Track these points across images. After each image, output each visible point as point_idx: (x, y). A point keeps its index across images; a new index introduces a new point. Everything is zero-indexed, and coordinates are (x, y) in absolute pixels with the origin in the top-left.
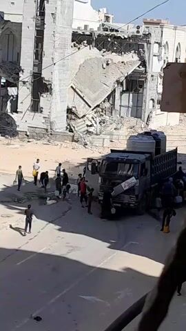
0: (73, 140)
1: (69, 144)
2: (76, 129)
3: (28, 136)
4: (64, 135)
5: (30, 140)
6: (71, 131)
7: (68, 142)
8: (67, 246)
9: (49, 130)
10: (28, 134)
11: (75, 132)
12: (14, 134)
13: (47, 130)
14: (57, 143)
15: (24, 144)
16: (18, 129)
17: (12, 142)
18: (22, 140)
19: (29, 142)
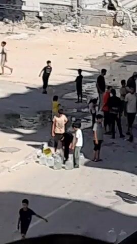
0: (115, 23)
1: (108, 29)
2: (120, 4)
3: (40, 18)
4: (100, 15)
5: (44, 25)
6: (111, 7)
7: (107, 26)
8: (107, 197)
9: (76, 8)
10: (41, 15)
11: (118, 9)
12: (18, 16)
13: (72, 7)
14: (88, 28)
15: (35, 31)
16: (24, 8)
17: (16, 29)
18: (30, 25)
19: (42, 28)
